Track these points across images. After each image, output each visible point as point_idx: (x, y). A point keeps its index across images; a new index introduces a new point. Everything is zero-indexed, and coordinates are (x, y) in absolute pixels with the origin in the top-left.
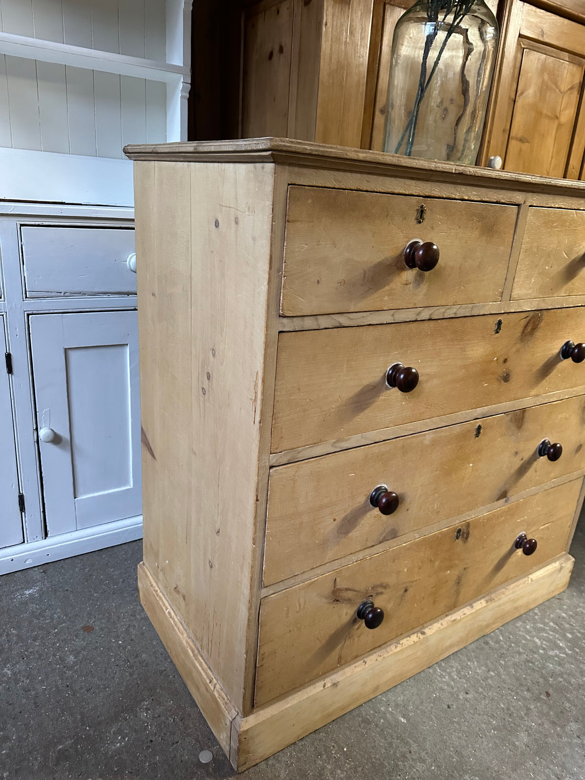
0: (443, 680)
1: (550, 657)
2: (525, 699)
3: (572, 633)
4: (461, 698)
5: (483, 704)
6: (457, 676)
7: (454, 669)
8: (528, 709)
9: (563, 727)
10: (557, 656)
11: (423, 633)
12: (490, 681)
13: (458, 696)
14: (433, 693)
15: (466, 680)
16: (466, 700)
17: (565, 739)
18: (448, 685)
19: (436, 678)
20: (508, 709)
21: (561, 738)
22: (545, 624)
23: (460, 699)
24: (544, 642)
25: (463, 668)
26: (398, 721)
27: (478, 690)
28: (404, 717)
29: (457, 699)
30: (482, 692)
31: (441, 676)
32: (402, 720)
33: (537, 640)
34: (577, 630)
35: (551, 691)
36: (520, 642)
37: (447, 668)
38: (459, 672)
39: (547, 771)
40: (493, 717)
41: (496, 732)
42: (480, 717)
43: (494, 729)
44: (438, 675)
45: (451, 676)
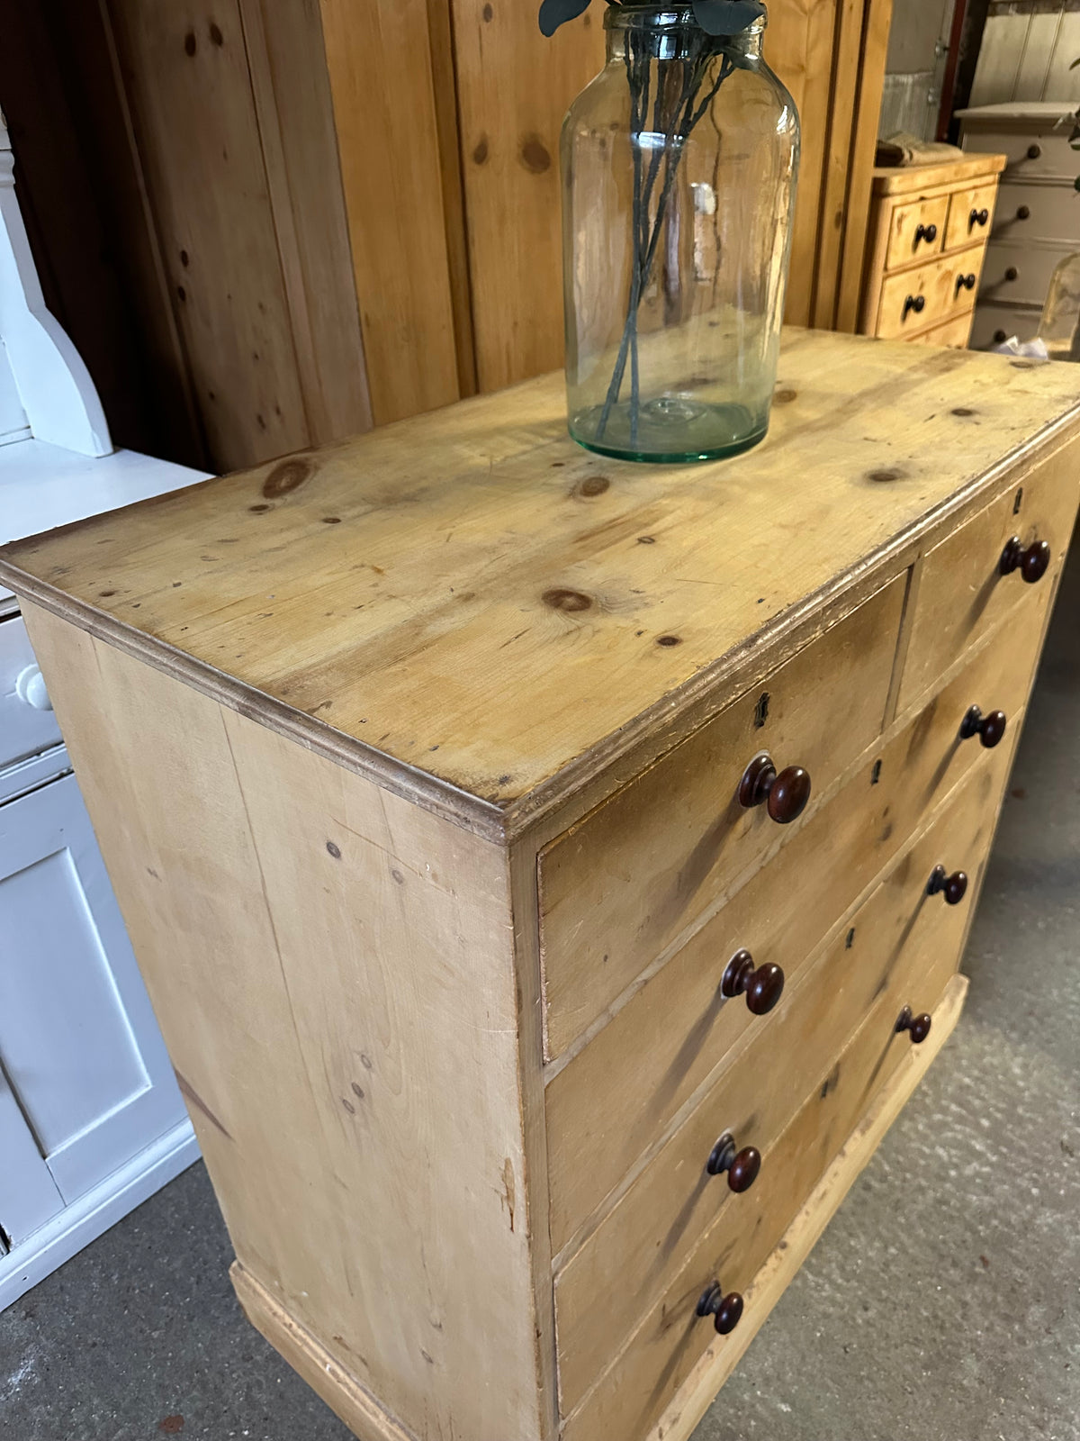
0: (822, 1296)
1: (970, 1180)
2: (954, 1285)
4: (860, 1321)
5: (896, 1322)
6: (842, 1277)
7: (834, 1265)
8: (965, 1304)
9: (1022, 1320)
10: (978, 1174)
12: (892, 1268)
13: (854, 1319)
14: (814, 1330)
15: (858, 1281)
16: (868, 1323)
17: (1031, 1345)
18: (834, 1302)
19: (811, 1296)
20: (936, 1317)
21: (1024, 1343)
22: (944, 1110)
23: (859, 1326)
24: (953, 1152)
25: (846, 1258)
26: (776, 1413)
27: (880, 1294)
28: (784, 1401)
29: (855, 1327)
30: (887, 1298)
31: (819, 1288)
32: (783, 1407)
33: (941, 1151)
34: (994, 1106)
35: (987, 1253)
36: (917, 1165)
37: (822, 1267)
38: (842, 1268)
39: (1021, 1419)
40: (917, 1342)
41: (929, 1373)
42: (898, 1351)
43: (926, 1367)
44: (812, 1289)
45: (832, 1282)
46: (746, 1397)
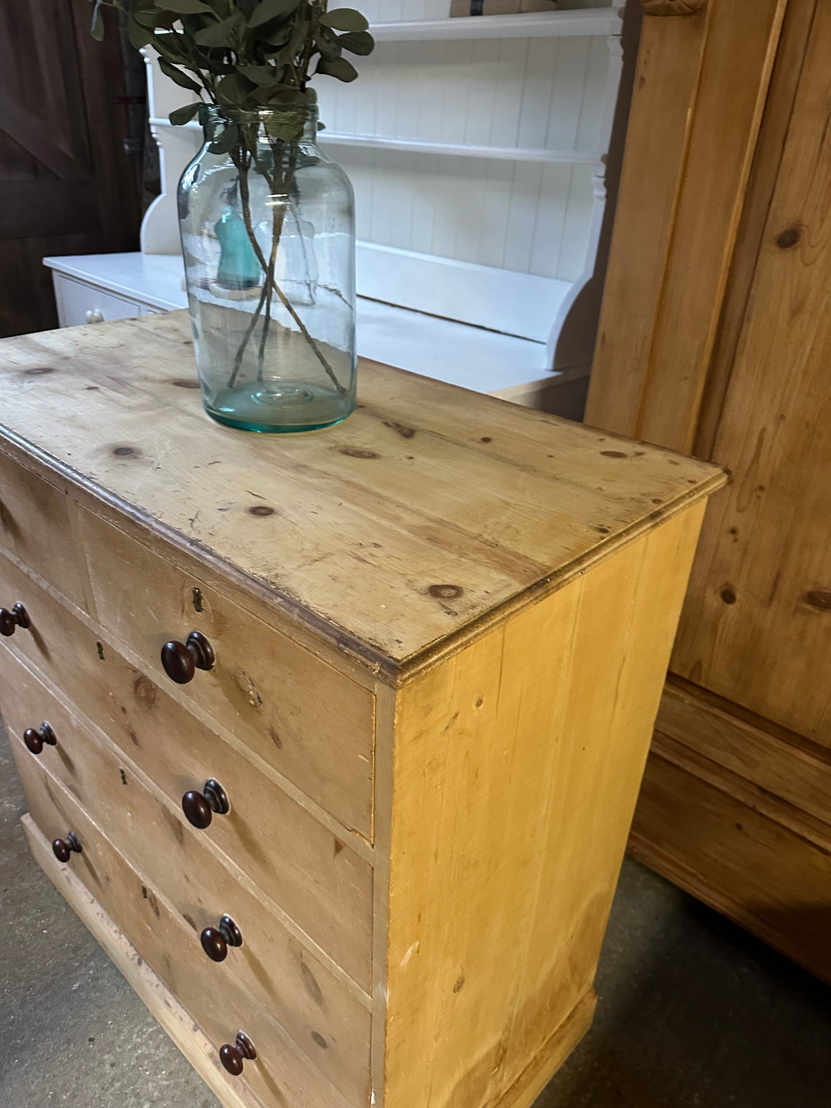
0: (133, 1034)
4: (105, 1057)
5: (94, 1085)
6: (141, 1054)
7: (153, 1051)
12: (133, 1100)
13: (108, 1053)
14: (114, 1020)
15: (134, 1066)
16: (102, 1063)
18: (126, 1041)
19: (136, 1026)
23: (103, 1055)
25: (154, 1063)
26: (76, 979)
27: (118, 1081)
28: (79, 987)
29: (102, 1051)
30: (113, 1086)
31: (140, 1033)
32: (77, 985)
37: (154, 1041)
38: (148, 1057)
40: (74, 1096)
41: (50, 1097)
42: (74, 1079)
43: (54, 1096)
44: (141, 1028)
45: (141, 1045)
46: (92, 964)
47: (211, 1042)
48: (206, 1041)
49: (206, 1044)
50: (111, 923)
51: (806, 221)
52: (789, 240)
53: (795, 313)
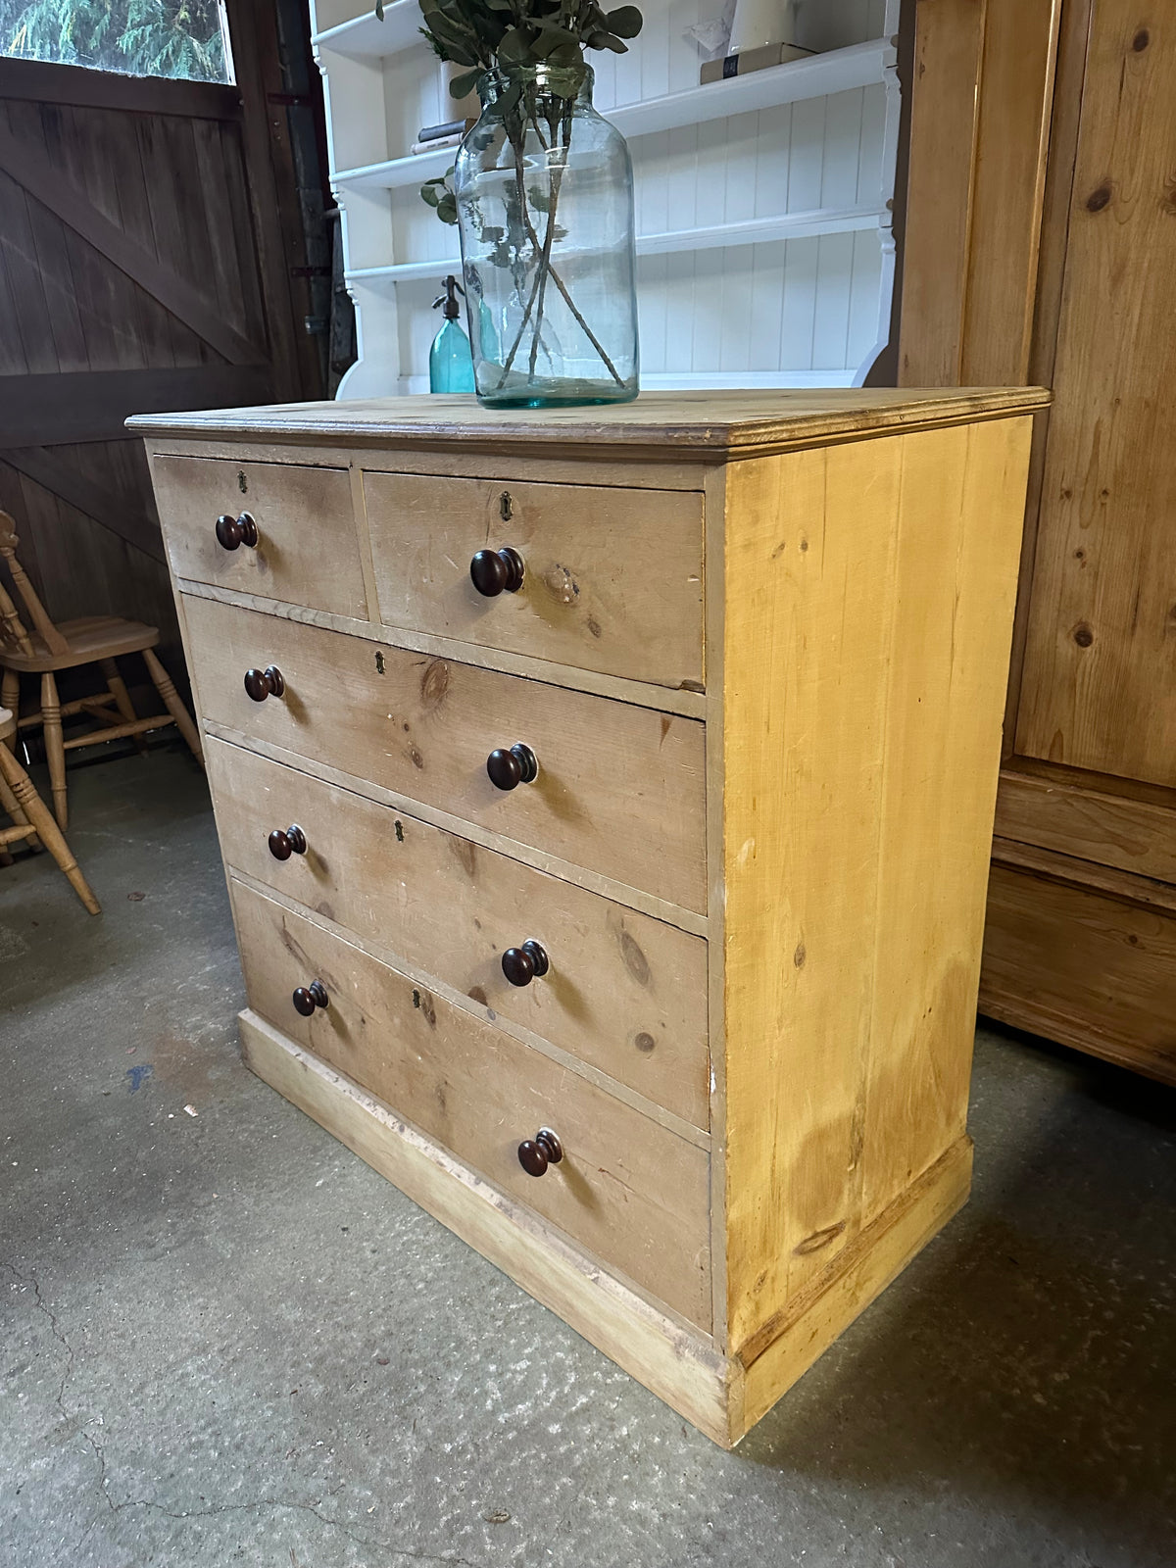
0: (396, 1223)
1: (479, 1381)
2: (372, 1325)
3: (563, 1436)
4: (364, 1244)
5: (354, 1269)
6: (407, 1240)
7: (422, 1237)
8: (348, 1328)
9: (314, 1372)
10: (485, 1393)
11: (402, 1130)
12: (403, 1281)
13: (367, 1240)
14: (370, 1211)
15: (400, 1251)
16: (361, 1249)
17: (290, 1371)
19: (398, 1215)
20: (346, 1301)
21: (292, 1367)
22: (580, 1387)
23: (361, 1243)
24: (520, 1378)
25: (425, 1247)
26: (318, 1178)
27: (382, 1265)
28: (323, 1183)
29: (359, 1239)
30: (377, 1269)
31: (405, 1222)
32: (321, 1182)
33: (523, 1365)
35: (390, 1367)
36: (510, 1336)
37: (421, 1228)
38: (417, 1242)
39: (235, 1337)
40: (330, 1280)
42: (329, 1264)
43: (308, 1280)
44: (404, 1217)
45: (406, 1233)
46: (336, 1163)
47: (499, 1192)
48: (492, 1192)
49: (492, 1195)
50: (362, 1097)
51: (1115, 176)
52: (1099, 201)
53: (1117, 279)
